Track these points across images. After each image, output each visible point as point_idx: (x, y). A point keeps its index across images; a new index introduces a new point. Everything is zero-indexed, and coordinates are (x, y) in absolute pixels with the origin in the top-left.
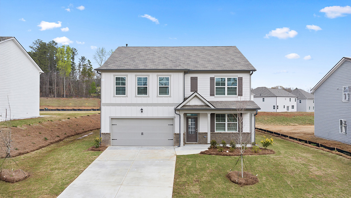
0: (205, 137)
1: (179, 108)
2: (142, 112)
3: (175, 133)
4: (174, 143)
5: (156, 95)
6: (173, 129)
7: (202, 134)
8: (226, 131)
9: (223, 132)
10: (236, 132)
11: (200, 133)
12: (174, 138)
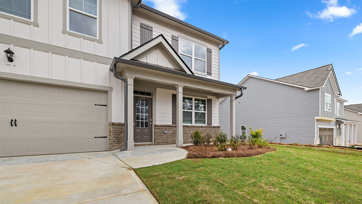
0: (165, 132)
1: (128, 58)
2: (11, 60)
3: (113, 122)
4: (110, 144)
5: (62, 29)
6: (108, 114)
7: (160, 128)
8: (194, 124)
9: (189, 125)
10: (205, 125)
11: (158, 126)
12: (110, 132)
